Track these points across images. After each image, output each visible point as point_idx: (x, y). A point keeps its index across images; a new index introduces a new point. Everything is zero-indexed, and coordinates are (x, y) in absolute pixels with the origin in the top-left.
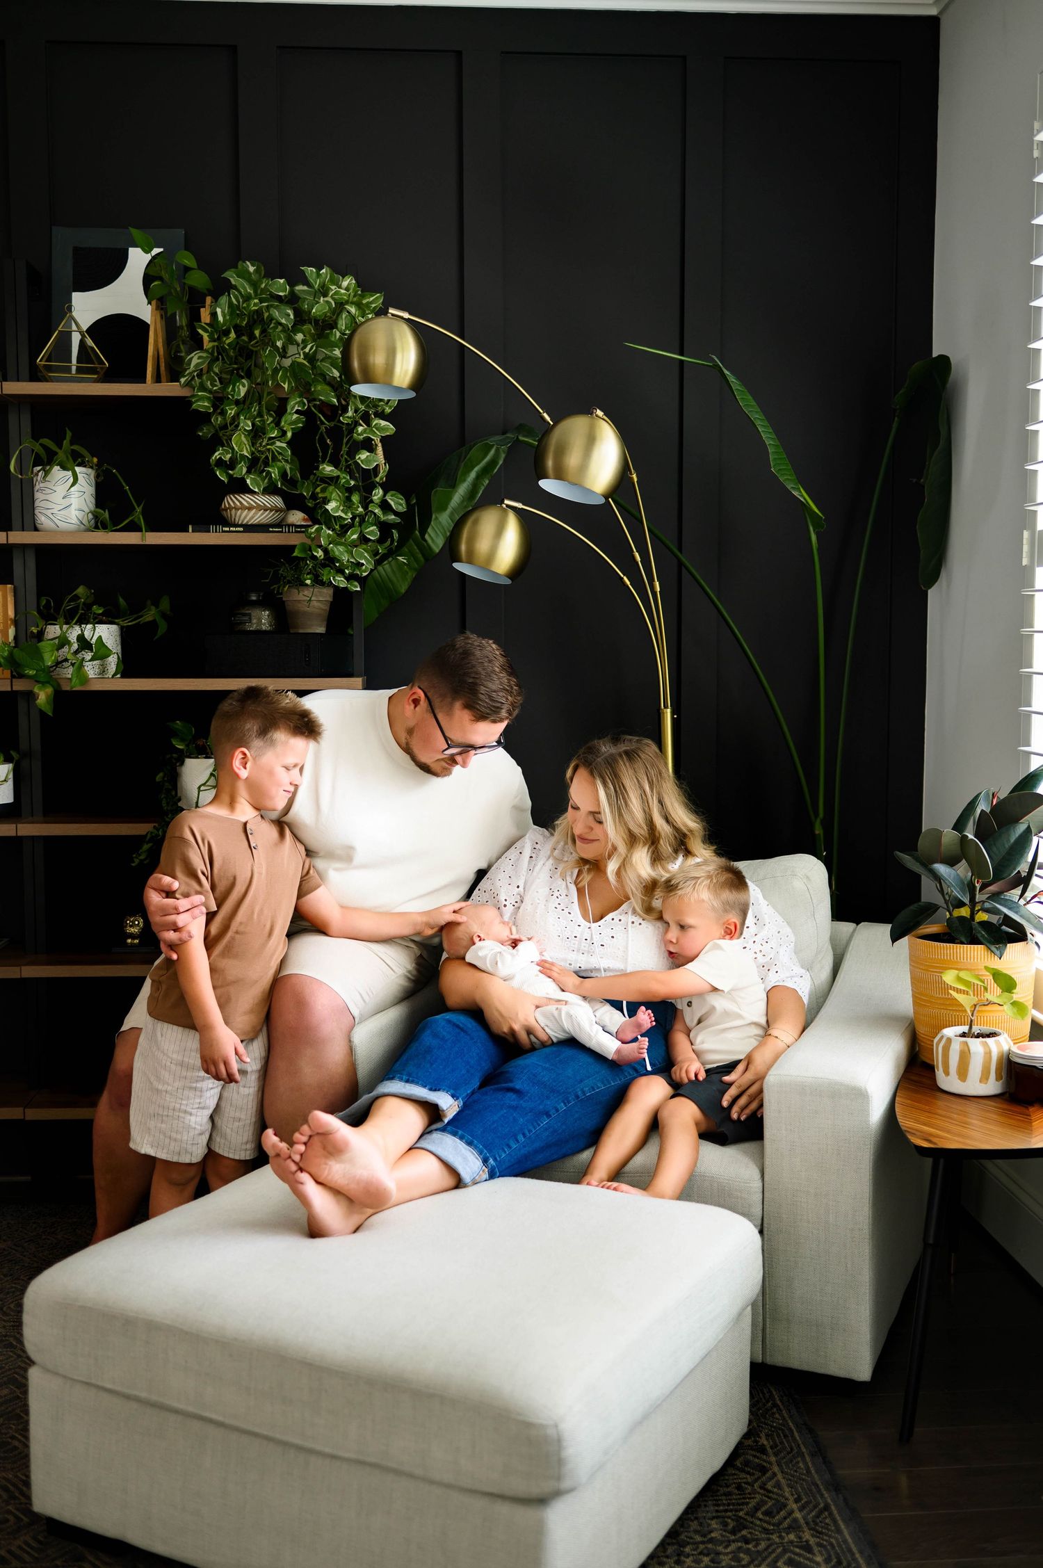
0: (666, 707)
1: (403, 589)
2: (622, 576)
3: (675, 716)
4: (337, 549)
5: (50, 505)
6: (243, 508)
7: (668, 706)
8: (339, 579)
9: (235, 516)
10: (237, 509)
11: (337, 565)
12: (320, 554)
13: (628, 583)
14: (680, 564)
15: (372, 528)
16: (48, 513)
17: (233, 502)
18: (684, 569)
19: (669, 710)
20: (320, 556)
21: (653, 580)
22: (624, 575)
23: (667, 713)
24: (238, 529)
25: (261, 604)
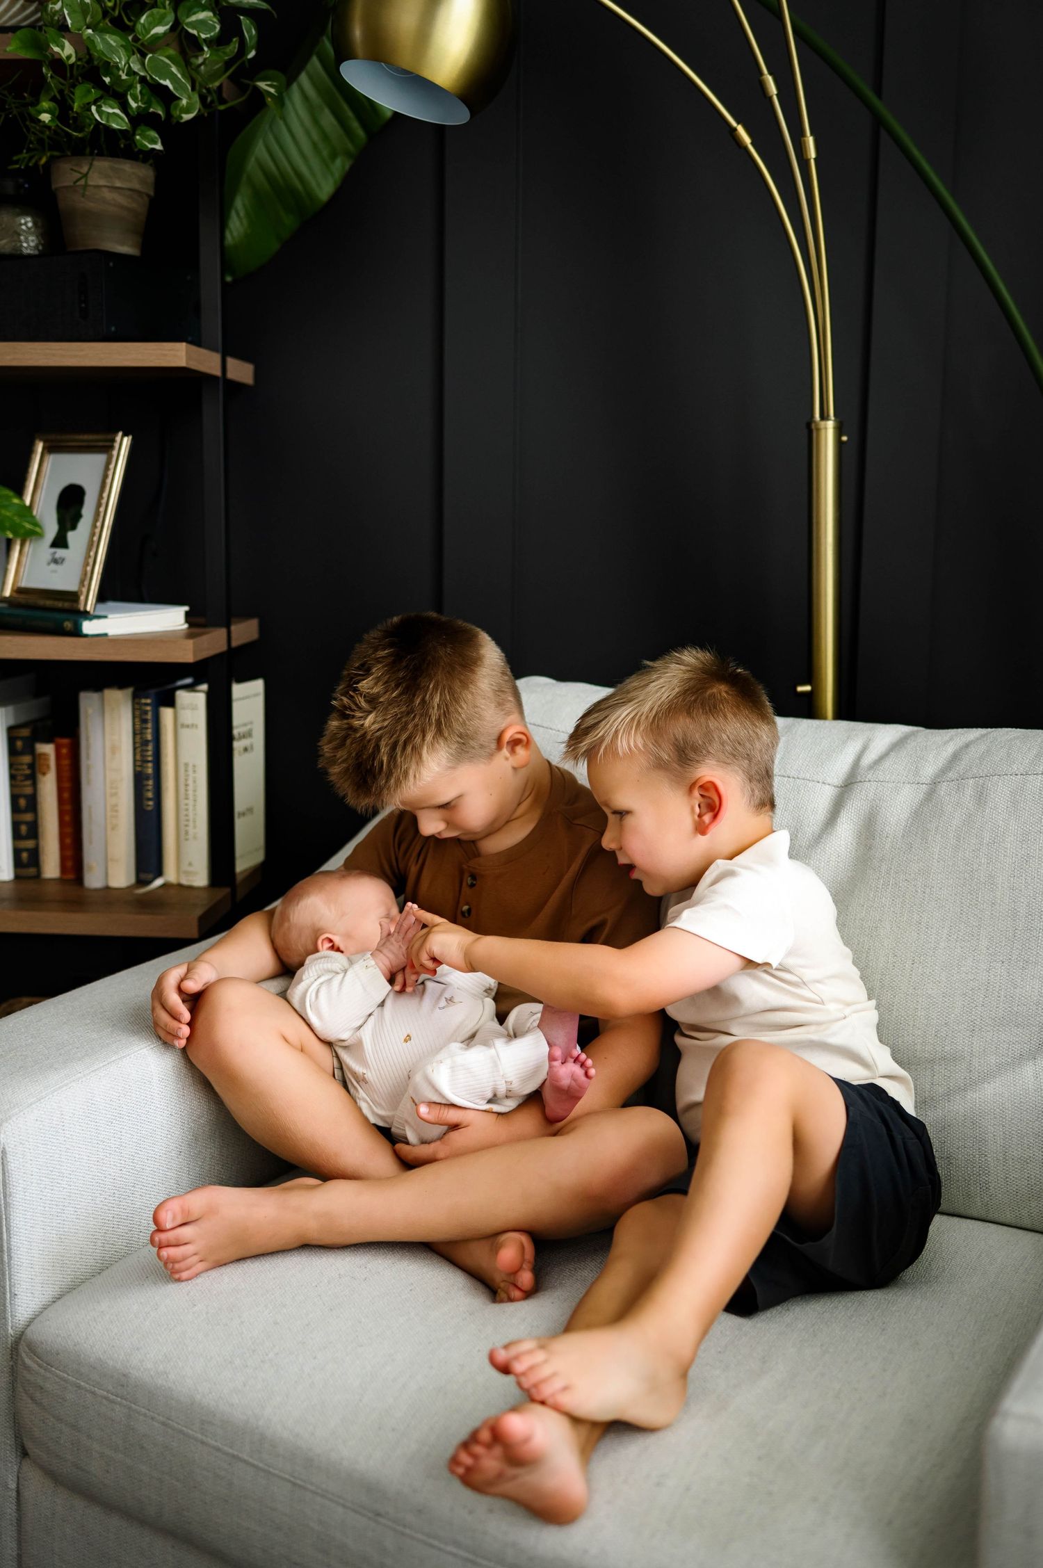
0: (823, 415)
1: (325, 189)
2: (734, 123)
3: (845, 438)
4: (104, 40)
7: (828, 415)
8: (111, 111)
11: (107, 80)
12: (66, 51)
13: (747, 139)
14: (878, 123)
15: (202, 15)
18: (883, 133)
19: (830, 425)
20: (69, 57)
21: (803, 134)
22: (738, 123)
23: (826, 428)
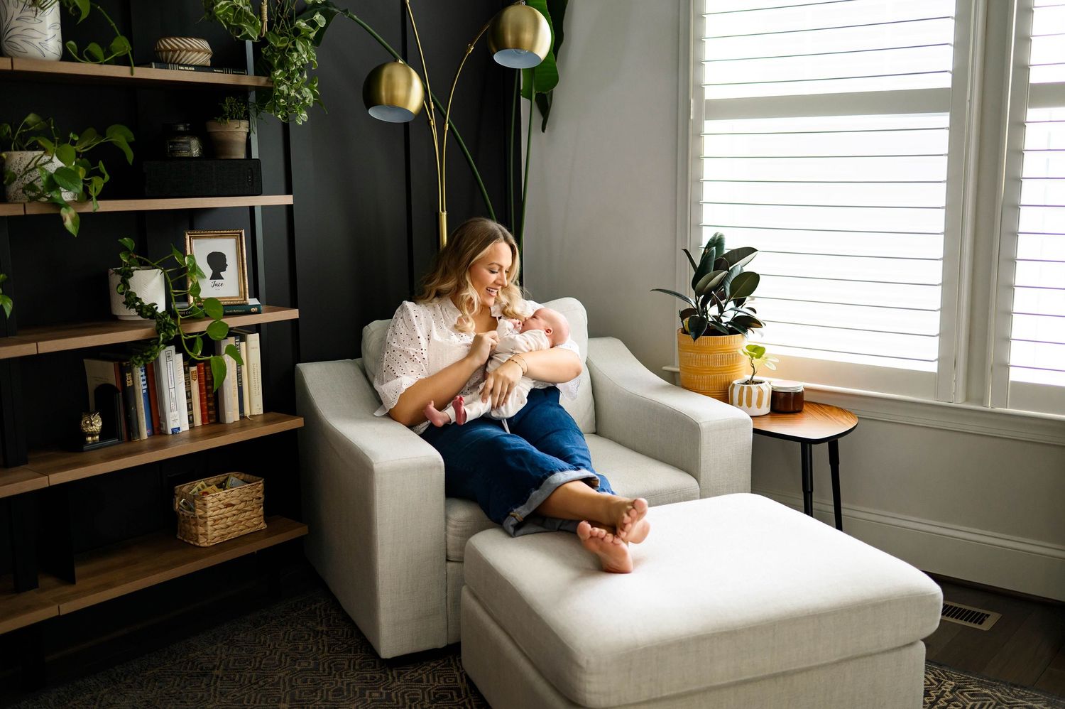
0: (443, 210)
5: (35, 34)
6: (193, 50)
9: (183, 57)
10: (188, 51)
16: (36, 42)
17: (183, 44)
19: (445, 213)
23: (444, 215)
24: (190, 68)
25: (192, 133)
